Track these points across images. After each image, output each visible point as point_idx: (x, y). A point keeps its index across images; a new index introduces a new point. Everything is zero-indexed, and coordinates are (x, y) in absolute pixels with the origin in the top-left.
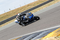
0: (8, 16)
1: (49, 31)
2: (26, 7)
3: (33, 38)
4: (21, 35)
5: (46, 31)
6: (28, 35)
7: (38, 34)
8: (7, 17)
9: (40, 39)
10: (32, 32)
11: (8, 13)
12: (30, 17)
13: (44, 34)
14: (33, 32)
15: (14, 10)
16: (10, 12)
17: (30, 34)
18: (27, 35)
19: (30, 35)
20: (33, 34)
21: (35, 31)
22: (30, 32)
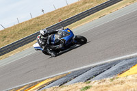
0: (38, 25)
1: (134, 59)
2: (81, 6)
3: (95, 76)
4: (68, 68)
5: (126, 59)
6: (84, 69)
7: (109, 66)
8: (37, 27)
9: (112, 78)
10: (93, 62)
11: (38, 18)
12: (65, 38)
13: (122, 68)
14: (97, 61)
15: (52, 12)
16: (42, 16)
17: (89, 66)
18: (81, 68)
19: (89, 69)
20: (96, 66)
21: (101, 60)
22: (90, 63)
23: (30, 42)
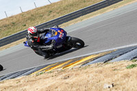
0: (84, 2)
4: (114, 45)
23: (75, 18)
